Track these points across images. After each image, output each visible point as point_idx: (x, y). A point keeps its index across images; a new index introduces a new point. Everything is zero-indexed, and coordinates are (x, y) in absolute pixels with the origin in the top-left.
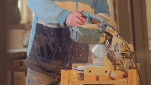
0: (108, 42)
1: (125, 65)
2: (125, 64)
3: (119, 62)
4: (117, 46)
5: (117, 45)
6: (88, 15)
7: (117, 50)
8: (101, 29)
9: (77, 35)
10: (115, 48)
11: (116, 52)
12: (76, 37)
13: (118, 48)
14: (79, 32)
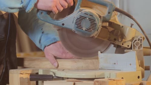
4: (137, 41)
5: (137, 39)
7: (137, 47)
9: (91, 25)
10: (134, 43)
11: (134, 49)
12: (89, 28)
13: (140, 44)
14: (95, 20)
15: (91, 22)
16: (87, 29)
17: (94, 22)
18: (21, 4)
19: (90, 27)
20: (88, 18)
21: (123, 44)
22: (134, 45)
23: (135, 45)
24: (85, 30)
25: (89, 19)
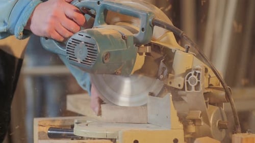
0: (164, 69)
1: (211, 122)
2: (211, 119)
3: (197, 114)
4: (193, 76)
5: (193, 73)
6: (98, 3)
7: (193, 86)
8: (140, 36)
9: (89, 53)
10: (187, 79)
11: (188, 90)
12: (86, 59)
13: (197, 81)
14: (94, 45)
15: (88, 49)
16: (84, 61)
17: (93, 47)
18: (4, 26)
19: (88, 57)
20: (83, 43)
21: (170, 83)
22: (187, 82)
23: (189, 82)
24: (81, 63)
25: (85, 43)
